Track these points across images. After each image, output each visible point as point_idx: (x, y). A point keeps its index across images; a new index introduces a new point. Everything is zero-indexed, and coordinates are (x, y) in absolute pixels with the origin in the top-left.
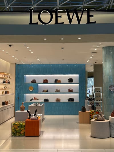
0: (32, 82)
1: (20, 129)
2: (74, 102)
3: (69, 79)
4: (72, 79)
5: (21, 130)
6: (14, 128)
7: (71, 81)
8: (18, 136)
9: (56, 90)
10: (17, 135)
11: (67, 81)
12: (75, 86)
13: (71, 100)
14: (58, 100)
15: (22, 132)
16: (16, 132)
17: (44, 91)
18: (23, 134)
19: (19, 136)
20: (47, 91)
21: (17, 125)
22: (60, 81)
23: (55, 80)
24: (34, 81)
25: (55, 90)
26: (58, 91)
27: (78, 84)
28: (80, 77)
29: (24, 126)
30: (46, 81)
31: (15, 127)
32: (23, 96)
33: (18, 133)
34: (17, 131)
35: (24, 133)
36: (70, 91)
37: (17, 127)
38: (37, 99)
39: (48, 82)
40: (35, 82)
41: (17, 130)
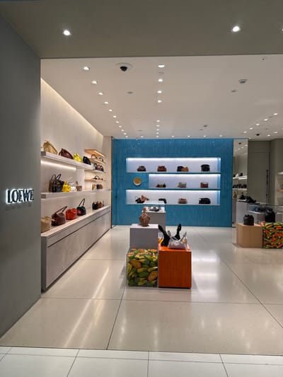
0: (139, 170)
1: (146, 269)
2: (211, 204)
3: (202, 166)
4: (208, 166)
5: (150, 273)
6: (133, 267)
7: (205, 168)
8: (141, 286)
9: (180, 183)
10: (139, 284)
11: (200, 169)
12: (213, 178)
13: (205, 201)
14: (183, 201)
15: (151, 277)
16: (137, 276)
17: (158, 186)
18: (154, 282)
19: (145, 285)
20: (164, 186)
21: (138, 259)
22: (187, 169)
23: (179, 167)
24: (142, 169)
25: (178, 185)
26: (182, 187)
27: (220, 175)
28: (223, 162)
29: (156, 264)
30: (162, 169)
31: (134, 264)
32: (125, 194)
33: (141, 279)
34: (138, 273)
35: (156, 279)
36: (204, 186)
37: (139, 265)
38: (148, 200)
39: (165, 170)
40: (145, 170)
41: (140, 270)
